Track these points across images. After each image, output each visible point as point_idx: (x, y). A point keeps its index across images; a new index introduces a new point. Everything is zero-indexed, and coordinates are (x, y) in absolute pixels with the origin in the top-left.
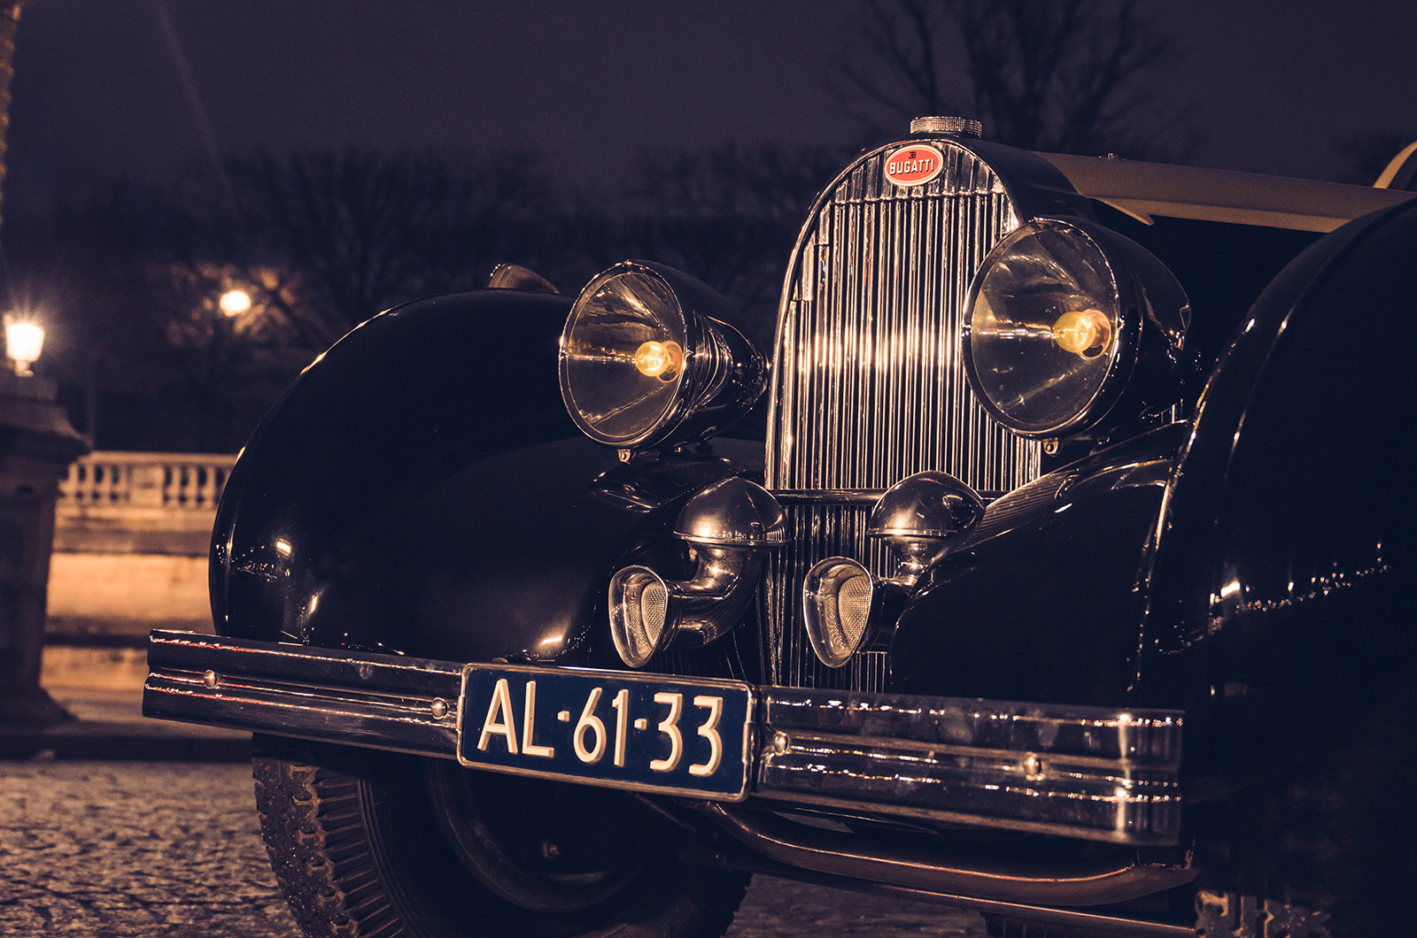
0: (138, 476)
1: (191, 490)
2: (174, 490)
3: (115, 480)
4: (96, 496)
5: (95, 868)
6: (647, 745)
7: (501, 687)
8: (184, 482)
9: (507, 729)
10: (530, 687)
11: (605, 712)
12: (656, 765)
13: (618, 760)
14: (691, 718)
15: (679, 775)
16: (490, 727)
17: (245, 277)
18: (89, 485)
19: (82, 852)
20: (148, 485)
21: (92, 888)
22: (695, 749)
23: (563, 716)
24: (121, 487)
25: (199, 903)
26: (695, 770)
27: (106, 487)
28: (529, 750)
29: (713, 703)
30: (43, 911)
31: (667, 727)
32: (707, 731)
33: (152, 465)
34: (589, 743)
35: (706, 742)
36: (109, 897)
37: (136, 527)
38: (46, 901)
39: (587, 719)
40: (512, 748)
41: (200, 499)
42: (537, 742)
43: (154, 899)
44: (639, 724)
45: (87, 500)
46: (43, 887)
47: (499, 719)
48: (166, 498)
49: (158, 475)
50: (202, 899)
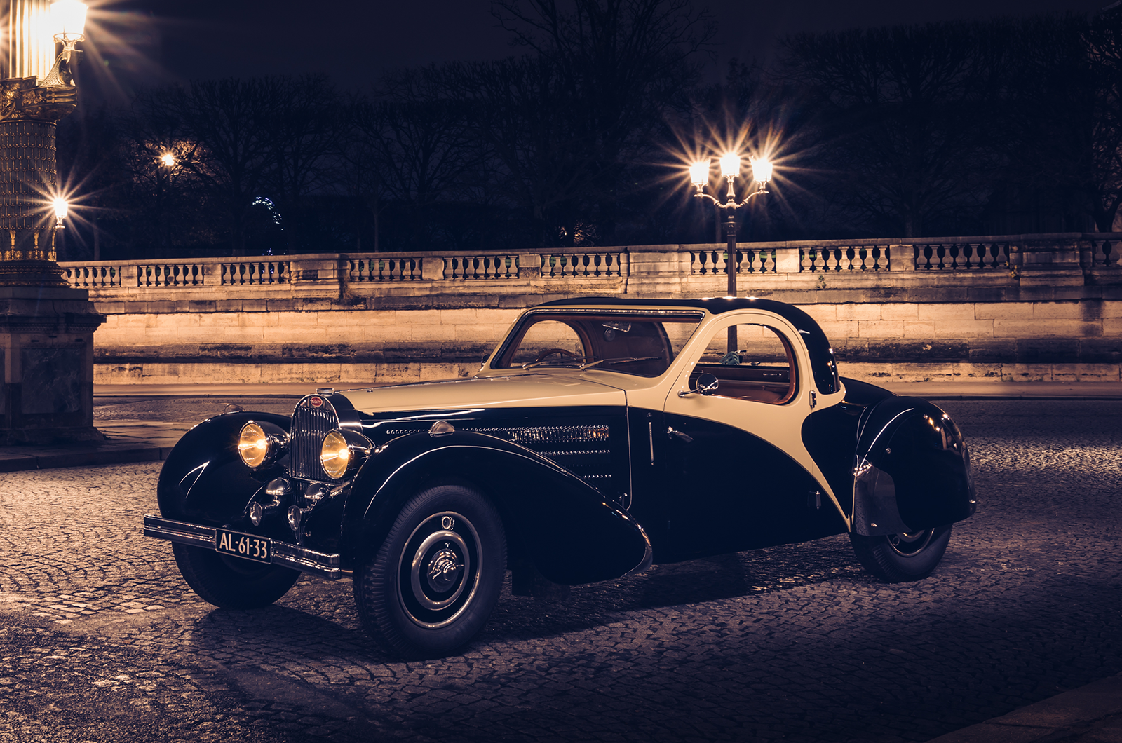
0: (124, 272)
1: (153, 278)
2: (144, 278)
3: (113, 275)
4: (103, 284)
5: (131, 547)
6: (253, 551)
7: (224, 534)
8: (149, 274)
9: (226, 544)
10: (230, 535)
11: (245, 543)
12: (255, 555)
13: (248, 553)
14: (261, 546)
15: (259, 558)
16: (222, 543)
17: (170, 145)
18: (99, 279)
19: (127, 538)
20: (130, 277)
21: (132, 557)
22: (262, 553)
23: (237, 542)
24: (116, 279)
25: (164, 561)
26: (262, 557)
27: (108, 279)
28: (230, 549)
29: (265, 542)
30: (118, 567)
31: (257, 547)
32: (264, 549)
33: (133, 265)
34: (242, 549)
35: (264, 551)
36: (137, 560)
37: (125, 299)
38: (119, 563)
39: (241, 543)
40: (227, 548)
41: (158, 283)
42: (232, 547)
43: (150, 560)
44: (252, 546)
45: (99, 286)
46: (117, 557)
47: (224, 542)
48: (140, 283)
49: (135, 271)
50: (164, 559)
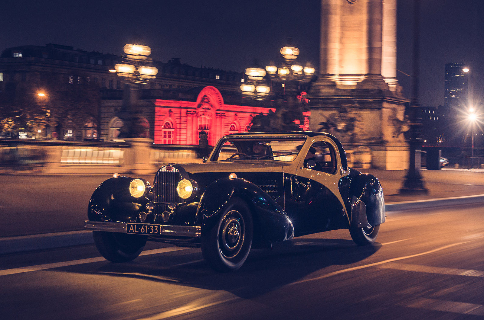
6: (150, 231)
7: (132, 226)
9: (133, 230)
11: (144, 228)
12: (150, 233)
13: (146, 232)
14: (154, 228)
15: (153, 233)
16: (130, 230)
22: (155, 231)
23: (139, 228)
26: (155, 233)
28: (135, 232)
29: (157, 227)
31: (152, 229)
34: (143, 230)
35: (156, 230)
39: (142, 228)
40: (133, 231)
42: (136, 231)
44: (149, 229)
47: (132, 229)
